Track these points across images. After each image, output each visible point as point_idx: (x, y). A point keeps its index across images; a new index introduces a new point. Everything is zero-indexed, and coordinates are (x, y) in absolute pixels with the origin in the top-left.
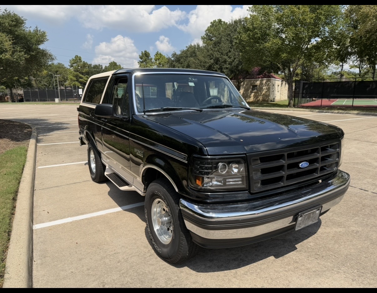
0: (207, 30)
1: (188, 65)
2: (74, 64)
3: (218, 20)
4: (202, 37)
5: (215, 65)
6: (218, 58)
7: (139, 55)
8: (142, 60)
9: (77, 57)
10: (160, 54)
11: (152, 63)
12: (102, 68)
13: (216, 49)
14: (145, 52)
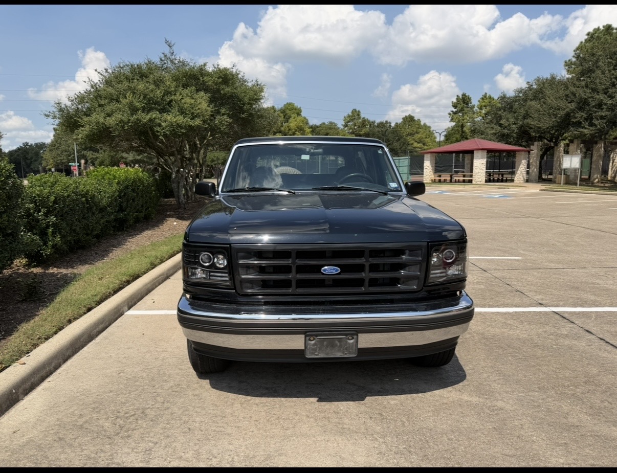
0: (577, 49)
1: (525, 115)
2: (349, 122)
3: (604, 27)
4: (566, 62)
5: (578, 112)
6: (586, 99)
7: (452, 102)
8: (456, 110)
9: (354, 111)
10: (490, 97)
11: (474, 113)
12: (390, 126)
13: (583, 83)
14: (463, 95)
